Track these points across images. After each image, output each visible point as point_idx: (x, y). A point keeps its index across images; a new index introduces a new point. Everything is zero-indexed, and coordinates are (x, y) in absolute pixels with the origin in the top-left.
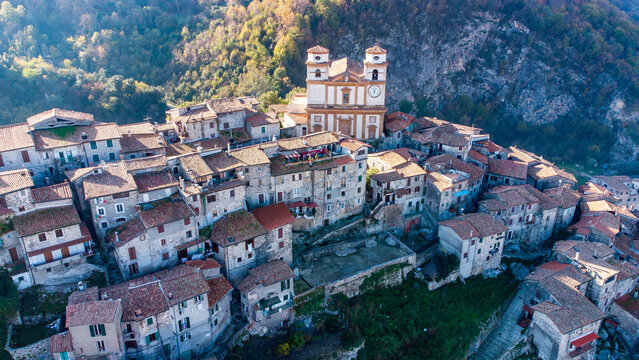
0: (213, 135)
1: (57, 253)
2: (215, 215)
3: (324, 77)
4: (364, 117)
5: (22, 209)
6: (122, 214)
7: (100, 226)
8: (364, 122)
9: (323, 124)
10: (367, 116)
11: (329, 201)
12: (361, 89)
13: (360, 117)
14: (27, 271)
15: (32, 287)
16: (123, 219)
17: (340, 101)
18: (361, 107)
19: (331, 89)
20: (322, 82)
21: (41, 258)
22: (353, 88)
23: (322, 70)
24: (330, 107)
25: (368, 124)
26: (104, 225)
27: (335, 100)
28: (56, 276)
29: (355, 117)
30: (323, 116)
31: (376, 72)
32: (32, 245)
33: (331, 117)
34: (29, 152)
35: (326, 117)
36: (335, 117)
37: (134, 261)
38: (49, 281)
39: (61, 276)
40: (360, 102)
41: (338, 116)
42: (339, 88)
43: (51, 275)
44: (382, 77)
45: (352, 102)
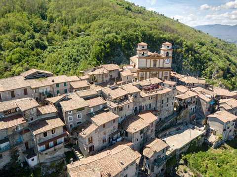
0: (107, 81)
1: (51, 144)
2: (122, 117)
3: (145, 55)
4: (163, 73)
5: (32, 119)
6: (80, 120)
7: (69, 126)
8: (162, 75)
9: (144, 76)
10: (164, 72)
11: (163, 109)
12: (162, 60)
13: (161, 73)
14: (36, 155)
15: (38, 164)
16: (80, 122)
17: (152, 66)
18: (161, 68)
19: (149, 60)
20: (145, 58)
21: (44, 147)
22: (158, 60)
23: (145, 52)
24: (148, 69)
25: (164, 75)
26: (71, 126)
27: (150, 65)
28: (50, 157)
29: (159, 73)
30: (145, 73)
31: (168, 53)
32: (40, 139)
33: (148, 73)
34: (28, 89)
35: (146, 73)
36: (150, 73)
37: (91, 144)
38: (47, 160)
39: (52, 156)
40: (161, 66)
41: (151, 72)
42: (152, 60)
43: (48, 156)
44: (170, 55)
45: (157, 66)
